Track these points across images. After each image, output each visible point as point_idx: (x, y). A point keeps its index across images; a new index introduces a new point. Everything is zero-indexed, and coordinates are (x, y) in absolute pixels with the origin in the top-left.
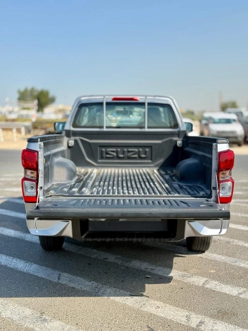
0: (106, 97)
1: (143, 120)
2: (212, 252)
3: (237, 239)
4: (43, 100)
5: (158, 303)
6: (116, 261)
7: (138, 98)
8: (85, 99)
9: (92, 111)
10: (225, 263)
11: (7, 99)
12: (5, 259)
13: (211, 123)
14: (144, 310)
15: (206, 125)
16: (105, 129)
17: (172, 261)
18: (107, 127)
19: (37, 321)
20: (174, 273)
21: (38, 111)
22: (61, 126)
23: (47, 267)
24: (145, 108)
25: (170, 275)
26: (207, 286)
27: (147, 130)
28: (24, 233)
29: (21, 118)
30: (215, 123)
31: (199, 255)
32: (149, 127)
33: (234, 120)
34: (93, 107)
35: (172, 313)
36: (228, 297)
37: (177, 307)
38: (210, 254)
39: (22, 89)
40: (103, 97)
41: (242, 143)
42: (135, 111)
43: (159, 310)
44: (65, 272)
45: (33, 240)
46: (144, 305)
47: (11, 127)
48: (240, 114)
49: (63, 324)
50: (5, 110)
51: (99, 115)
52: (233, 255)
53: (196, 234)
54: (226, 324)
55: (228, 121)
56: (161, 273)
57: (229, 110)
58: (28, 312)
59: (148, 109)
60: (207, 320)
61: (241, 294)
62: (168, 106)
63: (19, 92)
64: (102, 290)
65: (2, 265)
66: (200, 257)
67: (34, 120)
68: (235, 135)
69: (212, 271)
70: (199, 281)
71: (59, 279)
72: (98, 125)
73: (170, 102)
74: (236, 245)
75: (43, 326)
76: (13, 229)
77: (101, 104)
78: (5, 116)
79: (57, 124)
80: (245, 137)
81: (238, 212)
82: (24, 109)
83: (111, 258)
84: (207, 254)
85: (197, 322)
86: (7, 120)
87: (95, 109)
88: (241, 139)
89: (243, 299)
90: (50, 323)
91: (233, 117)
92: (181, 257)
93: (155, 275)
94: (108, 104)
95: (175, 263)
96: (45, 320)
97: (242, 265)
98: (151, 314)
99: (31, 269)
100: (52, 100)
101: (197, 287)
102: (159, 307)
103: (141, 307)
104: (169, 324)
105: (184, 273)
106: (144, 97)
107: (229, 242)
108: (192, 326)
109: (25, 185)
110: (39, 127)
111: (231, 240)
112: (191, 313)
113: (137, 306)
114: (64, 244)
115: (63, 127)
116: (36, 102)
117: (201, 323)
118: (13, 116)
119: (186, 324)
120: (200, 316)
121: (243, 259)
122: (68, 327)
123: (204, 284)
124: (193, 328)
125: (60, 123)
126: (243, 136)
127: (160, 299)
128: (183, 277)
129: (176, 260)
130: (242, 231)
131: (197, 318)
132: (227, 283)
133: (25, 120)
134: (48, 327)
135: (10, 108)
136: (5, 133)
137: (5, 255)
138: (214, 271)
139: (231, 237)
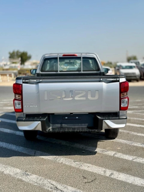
0: (59, 54)
1: (80, 67)
2: (119, 139)
3: (133, 132)
4: (24, 58)
5: (89, 165)
6: (66, 144)
7: (77, 55)
8: (47, 56)
9: (51, 62)
10: (126, 144)
11: (3, 58)
12: (5, 144)
13: (121, 69)
14: (81, 168)
15: (118, 70)
16: (59, 72)
17: (97, 144)
18: (60, 71)
19: (23, 175)
20: (98, 150)
21: (21, 64)
22: (34, 71)
23: (28, 148)
24: (81, 60)
25: (95, 151)
26: (116, 156)
27: (82, 72)
28: (15, 131)
29: (11, 68)
30: (123, 68)
31: (112, 140)
32: (83, 71)
33: (134, 67)
34: (52, 60)
35: (96, 170)
36: (127, 161)
37: (99, 166)
38: (118, 140)
39: (11, 52)
40: (57, 54)
41: (139, 79)
42: (77, 63)
43: (89, 168)
44: (38, 150)
45: (20, 134)
46: (81, 166)
47: (6, 73)
48: (137, 63)
49: (38, 176)
50: (2, 64)
51: (55, 65)
52: (131, 140)
53: (109, 128)
54: (125, 175)
55: (131, 67)
56: (90, 150)
57: (132, 61)
58: (18, 171)
59: (83, 61)
60: (115, 172)
61: (134, 159)
62: (94, 59)
63: (10, 53)
64: (59, 159)
65: (4, 148)
66: (112, 141)
67: (19, 69)
68: (135, 75)
69: (119, 148)
70: (111, 153)
71: (35, 154)
72: (55, 70)
73: (95, 56)
74: (132, 135)
75: (27, 177)
76: (9, 129)
77: (56, 58)
78: (2, 67)
79: (32, 70)
80: (141, 76)
81: (135, 117)
82: (13, 63)
83: (64, 143)
84: (116, 140)
85: (110, 174)
86: (3, 70)
87: (53, 61)
88: (138, 78)
89: (135, 162)
90: (30, 176)
91: (134, 64)
92: (102, 141)
93: (87, 151)
94: (60, 58)
95: (99, 145)
96: (28, 175)
97: (135, 145)
98: (85, 170)
99: (20, 149)
100: (29, 58)
101: (110, 157)
102: (89, 167)
103: (79, 167)
104: (95, 175)
105: (103, 150)
106: (80, 54)
107: (128, 133)
108: (107, 176)
109: (15, 103)
110: (22, 73)
111: (130, 132)
112: (106, 169)
113: (77, 167)
114: (38, 136)
115: (36, 72)
116: (20, 59)
117: (112, 174)
118: (7, 67)
119: (103, 175)
120: (111, 171)
121: (136, 142)
122: (40, 178)
123: (114, 155)
124: (107, 177)
125: (34, 70)
126: (140, 76)
127: (90, 163)
128: (103, 151)
129: (99, 143)
130: (137, 127)
131: (110, 172)
132: (126, 154)
133: (14, 70)
134: (30, 178)
135: (5, 63)
136: (2, 77)
137: (5, 142)
138: (120, 148)
139: (130, 131)
